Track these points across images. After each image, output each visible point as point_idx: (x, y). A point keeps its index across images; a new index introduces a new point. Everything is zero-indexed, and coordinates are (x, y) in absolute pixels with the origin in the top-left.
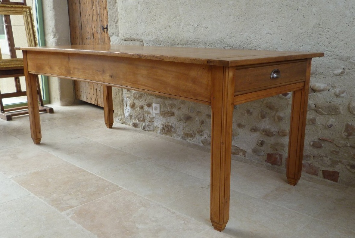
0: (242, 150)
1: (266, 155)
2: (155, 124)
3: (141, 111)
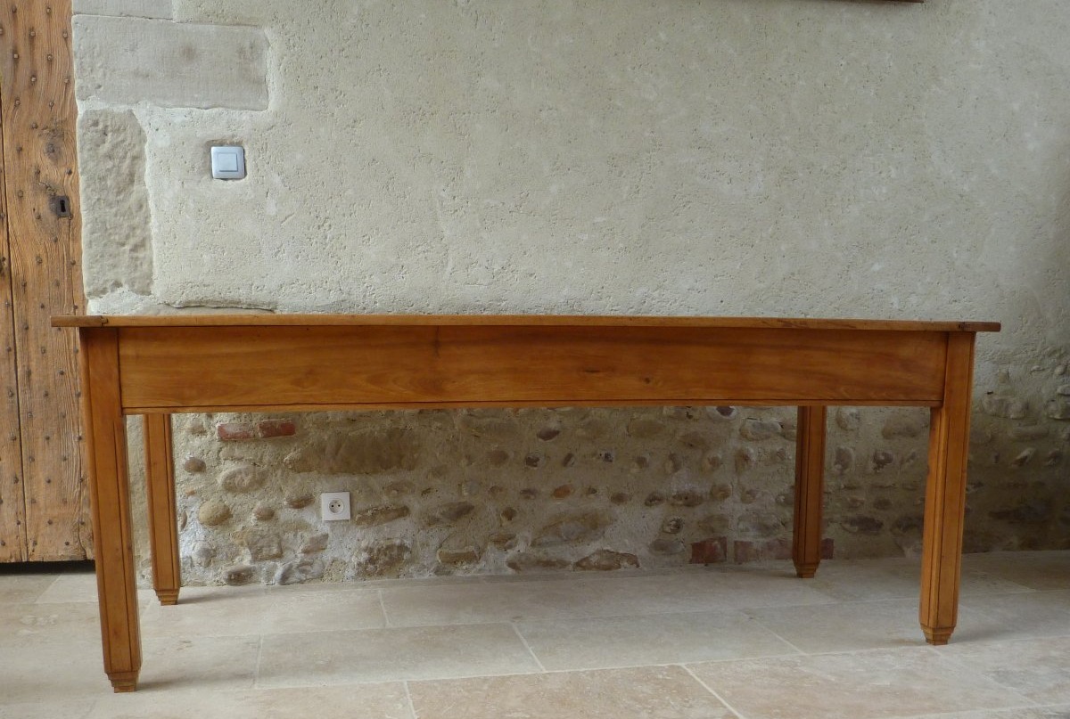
0: (623, 555)
1: (690, 547)
2: (327, 556)
3: (264, 526)
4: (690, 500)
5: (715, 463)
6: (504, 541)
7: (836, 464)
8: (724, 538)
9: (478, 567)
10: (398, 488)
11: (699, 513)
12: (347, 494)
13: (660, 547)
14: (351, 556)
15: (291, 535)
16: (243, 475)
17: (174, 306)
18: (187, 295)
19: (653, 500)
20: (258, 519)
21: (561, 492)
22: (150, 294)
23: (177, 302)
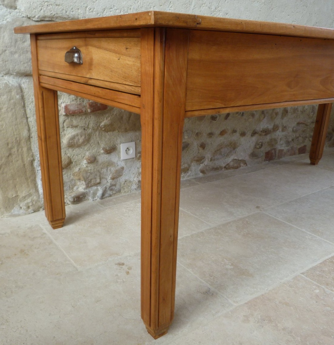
1: (264, 154)
2: (122, 179)
3: (91, 167)
4: (266, 132)
5: (277, 114)
6: (200, 160)
7: (312, 112)
8: (276, 148)
9: (188, 174)
11: (268, 138)
12: (133, 143)
13: (253, 155)
14: (134, 177)
15: (104, 170)
16: (79, 136)
17: (34, 19)
18: (44, 11)
19: (254, 133)
20: (88, 163)
21: (222, 133)
22: (16, 8)
23: (37, 17)
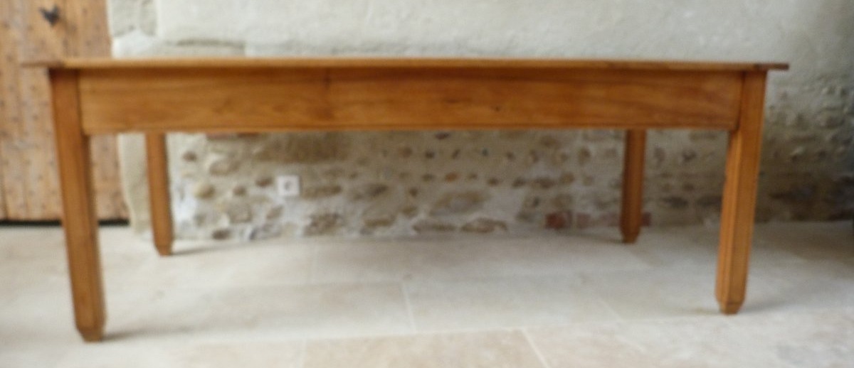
0: (496, 222)
1: (545, 217)
2: (282, 220)
3: (238, 200)
4: (545, 184)
5: (565, 157)
6: (409, 211)
7: (654, 158)
8: (571, 211)
9: (391, 229)
10: (334, 173)
11: (552, 193)
12: (297, 177)
13: (524, 217)
14: (299, 220)
15: (257, 205)
16: (223, 164)
19: (518, 183)
20: (234, 194)
21: (451, 177)
22: (155, 35)
23: (175, 40)
